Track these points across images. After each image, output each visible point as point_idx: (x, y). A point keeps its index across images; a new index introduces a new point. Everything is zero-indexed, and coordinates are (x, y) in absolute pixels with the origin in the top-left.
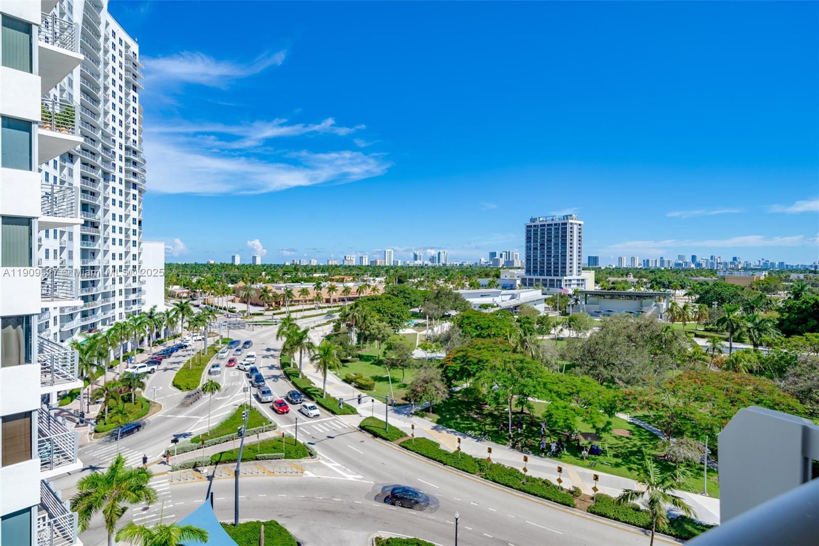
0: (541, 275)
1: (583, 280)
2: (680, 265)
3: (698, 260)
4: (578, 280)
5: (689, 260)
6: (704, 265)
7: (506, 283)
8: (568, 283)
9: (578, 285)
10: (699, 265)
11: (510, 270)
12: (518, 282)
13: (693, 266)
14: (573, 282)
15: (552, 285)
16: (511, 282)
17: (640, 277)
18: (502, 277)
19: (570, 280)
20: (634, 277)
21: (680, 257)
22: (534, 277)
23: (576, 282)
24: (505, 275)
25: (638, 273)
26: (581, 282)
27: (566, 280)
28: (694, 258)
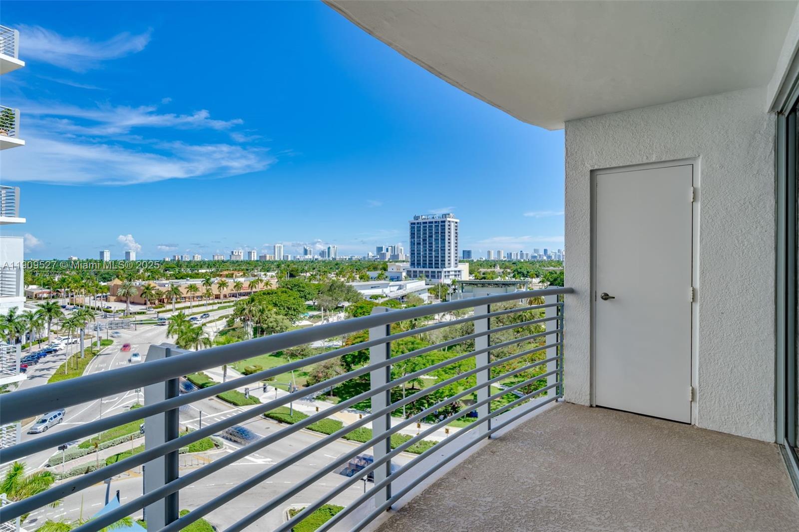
0: (424, 267)
1: (459, 271)
2: (535, 257)
3: (548, 253)
4: (455, 271)
5: (542, 253)
6: (553, 257)
7: (393, 275)
8: (447, 274)
9: (455, 275)
10: (549, 257)
11: (397, 264)
12: (404, 274)
13: (545, 258)
14: (451, 273)
15: (433, 277)
16: (398, 275)
17: (505, 268)
18: (389, 269)
19: (449, 272)
20: (500, 268)
21: (536, 251)
22: (418, 270)
23: (453, 273)
24: (392, 268)
25: (504, 265)
26: (457, 273)
27: (445, 272)
28: (545, 251)
